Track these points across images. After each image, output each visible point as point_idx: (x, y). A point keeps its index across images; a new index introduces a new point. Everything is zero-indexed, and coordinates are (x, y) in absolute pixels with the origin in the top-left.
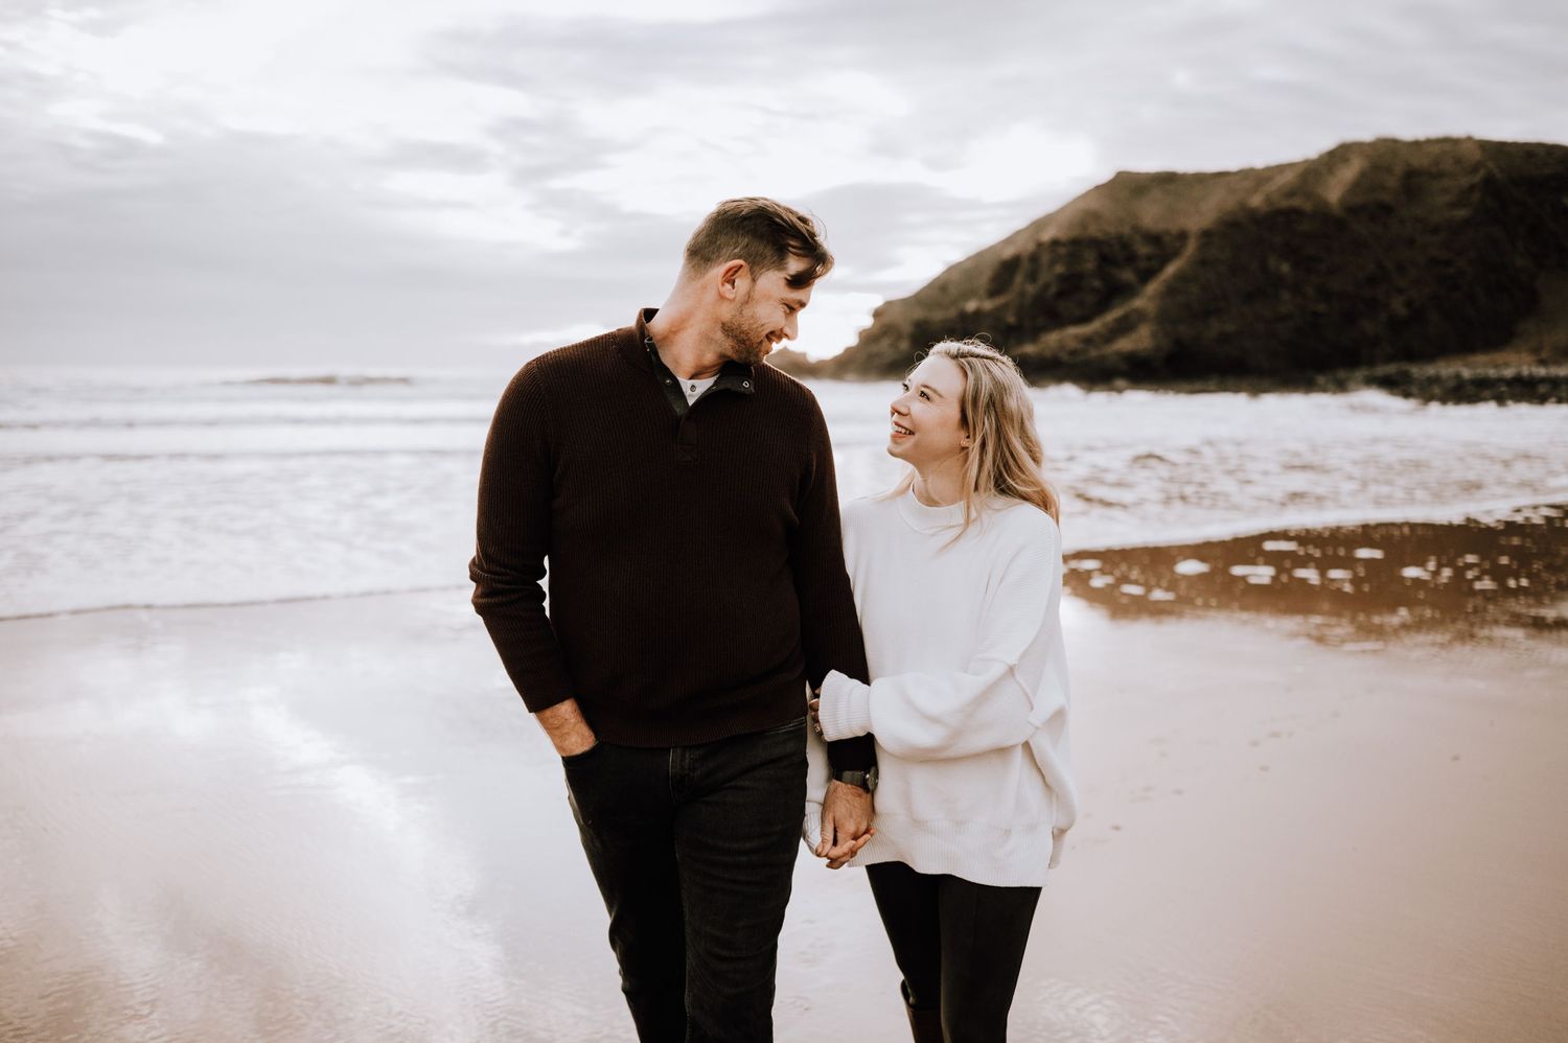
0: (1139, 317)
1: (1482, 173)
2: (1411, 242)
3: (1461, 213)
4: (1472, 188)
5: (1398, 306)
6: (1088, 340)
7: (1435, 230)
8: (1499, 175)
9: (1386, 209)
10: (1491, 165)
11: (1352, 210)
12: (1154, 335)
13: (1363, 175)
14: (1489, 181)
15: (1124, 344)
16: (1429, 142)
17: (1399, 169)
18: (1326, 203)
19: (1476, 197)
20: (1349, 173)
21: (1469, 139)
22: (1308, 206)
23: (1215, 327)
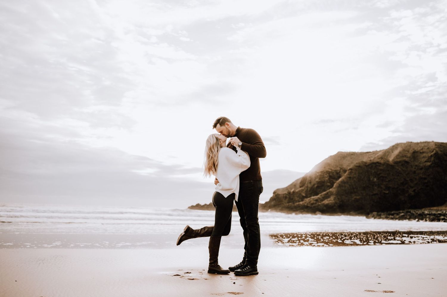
0: (332, 194)
1: (434, 152)
2: (415, 172)
3: (429, 164)
4: (431, 156)
5: (411, 191)
6: (317, 200)
7: (421, 169)
8: (439, 152)
9: (406, 162)
10: (437, 149)
11: (396, 163)
12: (334, 199)
13: (400, 152)
14: (436, 154)
15: (326, 202)
16: (421, 143)
17: (411, 151)
18: (388, 161)
19: (432, 159)
20: (396, 152)
21: (433, 142)
22: (382, 162)
23: (354, 197)
